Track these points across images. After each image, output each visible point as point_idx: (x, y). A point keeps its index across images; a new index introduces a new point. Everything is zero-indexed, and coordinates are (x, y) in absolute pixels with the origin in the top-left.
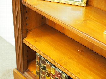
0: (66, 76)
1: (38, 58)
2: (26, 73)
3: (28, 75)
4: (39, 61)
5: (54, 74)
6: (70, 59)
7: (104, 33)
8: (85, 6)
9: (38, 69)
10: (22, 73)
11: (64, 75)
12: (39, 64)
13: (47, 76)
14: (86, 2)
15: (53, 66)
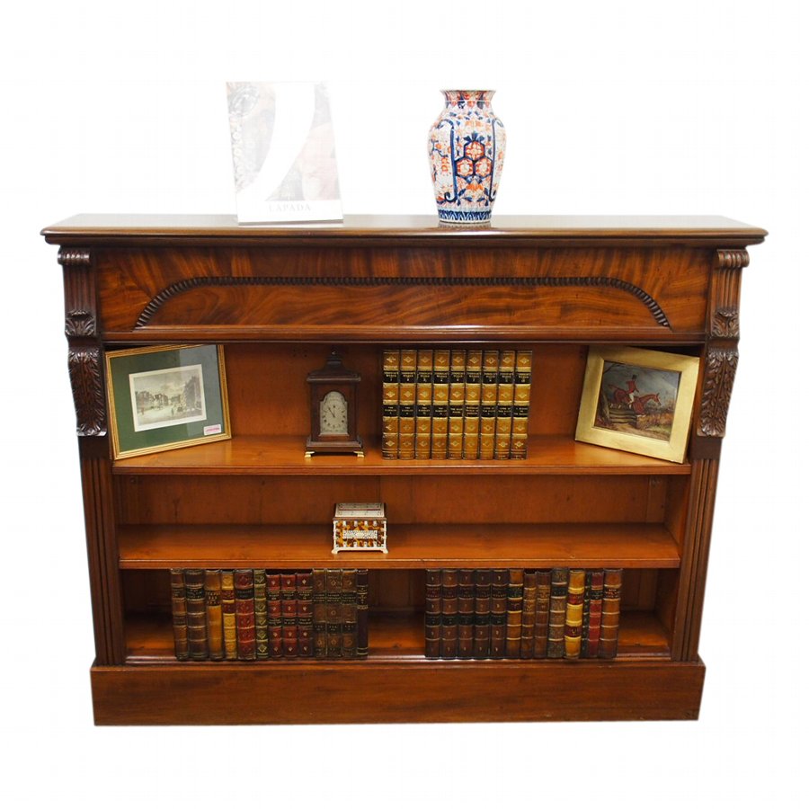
0: (264, 571)
1: (179, 578)
2: (131, 658)
3: (138, 658)
4: (181, 585)
5: (232, 587)
7: (304, 456)
8: (230, 437)
9: (183, 608)
10: (119, 664)
11: (257, 573)
12: (184, 593)
13: (212, 605)
14: (230, 432)
15: (224, 573)
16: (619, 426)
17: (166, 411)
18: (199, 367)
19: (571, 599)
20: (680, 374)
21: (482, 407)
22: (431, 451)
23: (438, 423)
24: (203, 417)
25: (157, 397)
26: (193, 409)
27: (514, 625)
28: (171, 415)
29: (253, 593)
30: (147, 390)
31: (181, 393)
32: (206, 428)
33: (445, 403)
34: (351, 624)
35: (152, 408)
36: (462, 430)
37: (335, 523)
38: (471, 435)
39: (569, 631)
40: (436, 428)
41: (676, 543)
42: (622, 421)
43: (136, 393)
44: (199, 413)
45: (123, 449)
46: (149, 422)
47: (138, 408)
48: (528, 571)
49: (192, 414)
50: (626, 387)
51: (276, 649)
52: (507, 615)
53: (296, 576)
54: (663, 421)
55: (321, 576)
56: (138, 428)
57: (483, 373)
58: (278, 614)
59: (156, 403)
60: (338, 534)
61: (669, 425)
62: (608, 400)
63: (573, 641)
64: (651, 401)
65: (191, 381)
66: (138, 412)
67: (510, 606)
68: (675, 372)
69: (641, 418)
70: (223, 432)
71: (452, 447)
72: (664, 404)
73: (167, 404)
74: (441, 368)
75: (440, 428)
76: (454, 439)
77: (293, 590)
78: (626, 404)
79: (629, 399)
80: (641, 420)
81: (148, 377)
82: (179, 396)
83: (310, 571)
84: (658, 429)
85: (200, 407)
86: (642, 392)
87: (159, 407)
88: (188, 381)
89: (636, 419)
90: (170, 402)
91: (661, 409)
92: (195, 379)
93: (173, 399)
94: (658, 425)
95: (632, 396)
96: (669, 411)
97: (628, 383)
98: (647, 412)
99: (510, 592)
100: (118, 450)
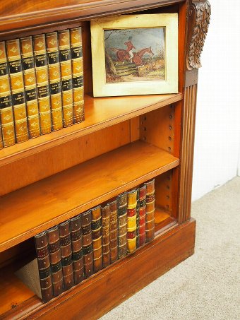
16: (125, 78)
19: (130, 213)
20: (164, 28)
21: (51, 86)
22: (16, 136)
23: (19, 109)
27: (98, 248)
33: (22, 90)
36: (38, 110)
38: (46, 113)
39: (130, 235)
40: (18, 114)
41: (167, 151)
42: (127, 73)
48: (103, 204)
50: (125, 48)
52: (93, 243)
54: (158, 66)
57: (48, 54)
61: (163, 68)
62: (113, 60)
63: (132, 241)
64: (147, 53)
67: (94, 236)
68: (159, 27)
69: (142, 68)
71: (32, 127)
72: (156, 54)
74: (15, 58)
75: (21, 114)
76: (33, 120)
78: (127, 60)
79: (129, 56)
80: (141, 69)
84: (155, 73)
86: (138, 48)
89: (137, 69)
91: (154, 58)
94: (154, 70)
95: (131, 53)
96: (161, 58)
97: (126, 43)
98: (145, 62)
99: (94, 226)
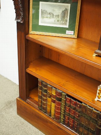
0: (66, 94)
1: (40, 83)
2: (28, 100)
3: (30, 101)
4: (41, 86)
5: (55, 95)
6: (67, 81)
7: (93, 55)
8: (76, 38)
9: (41, 93)
10: (24, 100)
11: (63, 94)
12: (41, 88)
13: (49, 97)
14: (77, 35)
15: (53, 88)
17: (52, 20)
18: (69, 5)
24: (67, 26)
25: (50, 13)
26: (64, 22)
28: (54, 22)
29: (61, 100)
30: (46, 9)
31: (60, 14)
32: (67, 31)
34: (93, 131)
35: (47, 17)
37: (98, 88)
43: (42, 10)
44: (66, 24)
45: (33, 30)
46: (45, 23)
47: (41, 16)
49: (63, 24)
51: (66, 123)
53: (76, 102)
55: (85, 107)
56: (40, 24)
58: (68, 112)
59: (49, 16)
60: (99, 93)
65: (64, 10)
66: (41, 18)
70: (74, 35)
73: (53, 17)
77: (74, 106)
81: (47, 4)
82: (59, 15)
83: (81, 102)
85: (67, 22)
87: (50, 18)
88: (63, 10)
90: (54, 17)
92: (66, 10)
93: (56, 16)
100: (31, 30)
